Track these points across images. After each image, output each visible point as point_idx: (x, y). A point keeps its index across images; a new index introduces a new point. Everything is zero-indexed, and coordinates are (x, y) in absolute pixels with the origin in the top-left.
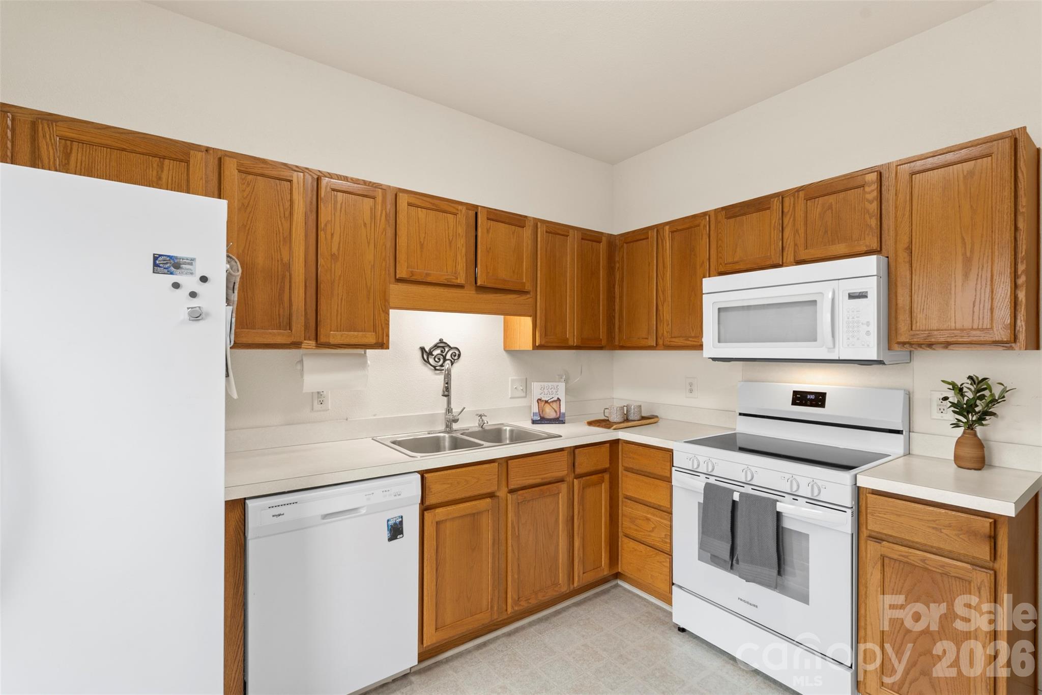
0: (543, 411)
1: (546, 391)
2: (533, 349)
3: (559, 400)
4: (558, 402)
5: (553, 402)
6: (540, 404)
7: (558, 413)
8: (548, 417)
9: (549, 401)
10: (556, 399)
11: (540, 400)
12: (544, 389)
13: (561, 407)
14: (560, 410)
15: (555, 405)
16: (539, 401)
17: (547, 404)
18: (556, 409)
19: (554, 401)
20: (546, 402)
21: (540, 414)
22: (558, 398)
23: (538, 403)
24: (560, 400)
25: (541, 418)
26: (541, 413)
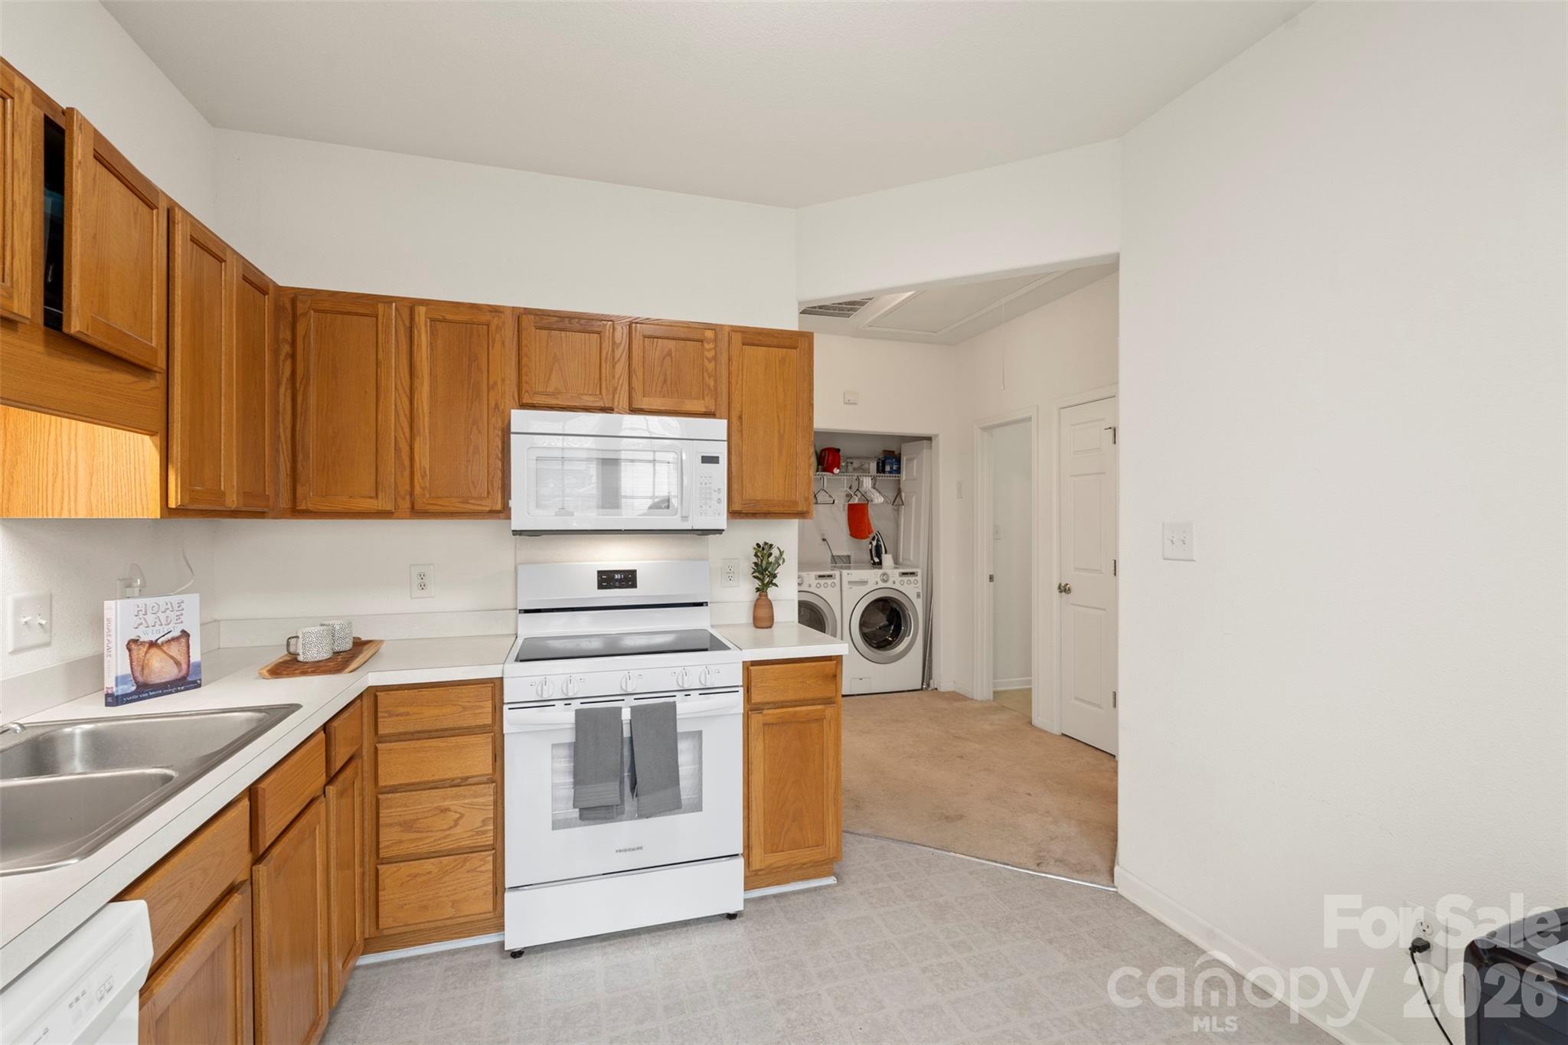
0: (143, 669)
1: (150, 618)
2: (162, 517)
3: (185, 634)
4: (183, 640)
5: (169, 641)
6: (135, 653)
7: (184, 666)
8: (158, 681)
9: (159, 642)
10: (176, 633)
11: (135, 641)
12: (146, 614)
13: (191, 650)
14: (189, 657)
15: (175, 650)
16: (133, 646)
17: (154, 651)
18: (178, 657)
19: (173, 639)
20: (153, 644)
21: (134, 678)
22: (183, 632)
23: (130, 650)
24: (188, 635)
25: (138, 687)
26: (138, 674)
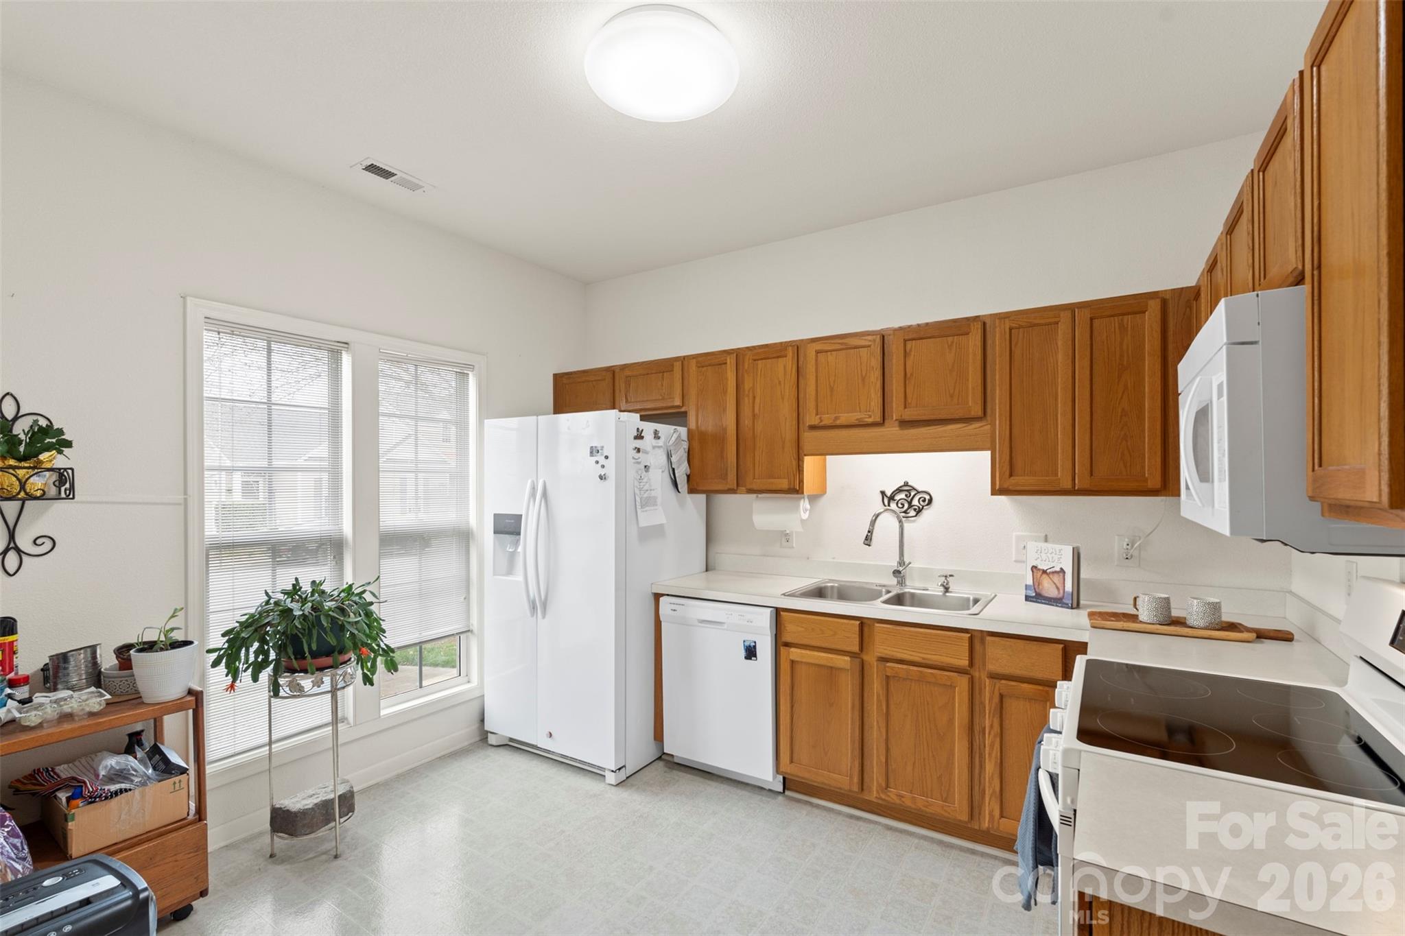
0: (1039, 585)
1: (1044, 557)
2: (992, 493)
3: (1062, 571)
4: (1061, 574)
5: (1053, 573)
6: (1035, 574)
7: (1061, 591)
8: (1046, 595)
9: (1048, 571)
10: (1058, 569)
11: (1036, 567)
12: (1041, 553)
13: (1066, 582)
14: (1064, 586)
15: (1056, 579)
16: (1034, 570)
17: (1044, 576)
18: (1058, 585)
19: (1056, 572)
20: (1044, 572)
21: (1035, 589)
22: (1061, 569)
23: (1033, 572)
24: (1064, 572)
25: (1036, 594)
26: (1036, 587)
